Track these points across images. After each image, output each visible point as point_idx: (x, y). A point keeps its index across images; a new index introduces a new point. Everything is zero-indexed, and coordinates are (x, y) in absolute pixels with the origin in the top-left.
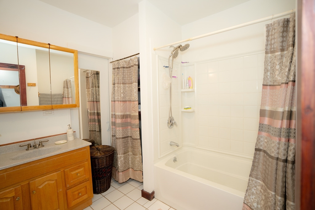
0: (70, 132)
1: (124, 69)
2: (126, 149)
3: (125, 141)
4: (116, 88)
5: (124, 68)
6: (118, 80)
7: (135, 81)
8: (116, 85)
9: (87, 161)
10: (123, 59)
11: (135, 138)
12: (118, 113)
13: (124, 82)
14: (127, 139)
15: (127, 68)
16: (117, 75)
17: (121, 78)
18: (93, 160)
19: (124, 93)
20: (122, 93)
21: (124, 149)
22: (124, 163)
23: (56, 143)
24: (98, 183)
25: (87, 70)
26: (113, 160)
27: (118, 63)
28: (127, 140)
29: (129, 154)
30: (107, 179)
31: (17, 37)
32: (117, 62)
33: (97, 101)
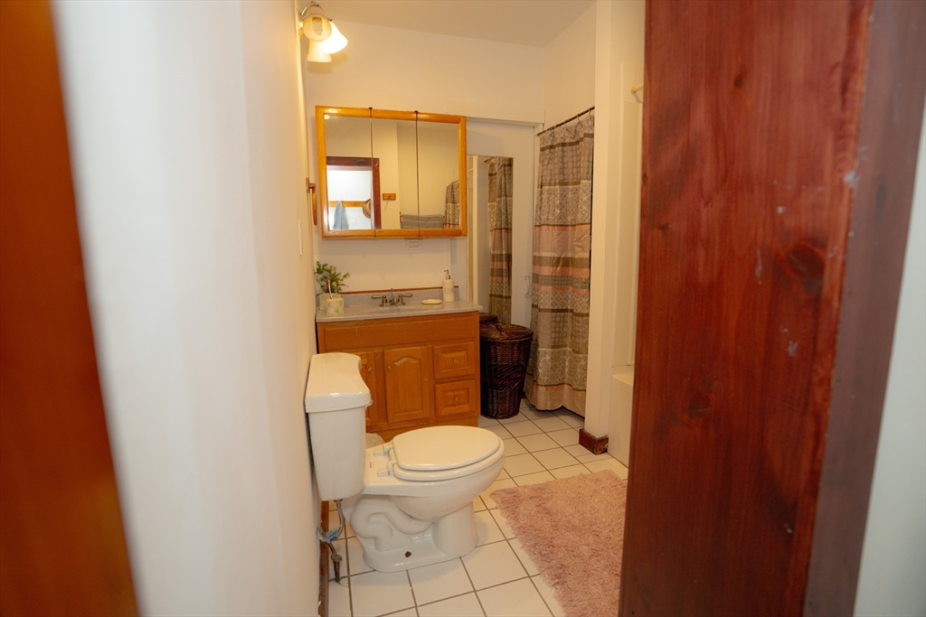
0: (448, 285)
1: (565, 148)
2: (559, 337)
3: (558, 319)
4: (545, 196)
5: (563, 145)
6: (551, 175)
7: (585, 175)
8: (546, 188)
9: (473, 339)
10: (563, 124)
11: (578, 312)
12: (547, 254)
13: (564, 180)
14: (562, 314)
15: (571, 144)
16: (549, 163)
17: (557, 171)
18: (486, 345)
19: (562, 206)
20: (558, 207)
21: (553, 335)
22: (552, 368)
23: (424, 302)
24: (493, 397)
25: (492, 158)
26: (527, 356)
27: (551, 135)
28: (564, 317)
29: (565, 352)
30: (511, 393)
31: (371, 108)
32: (550, 132)
33: (507, 229)
